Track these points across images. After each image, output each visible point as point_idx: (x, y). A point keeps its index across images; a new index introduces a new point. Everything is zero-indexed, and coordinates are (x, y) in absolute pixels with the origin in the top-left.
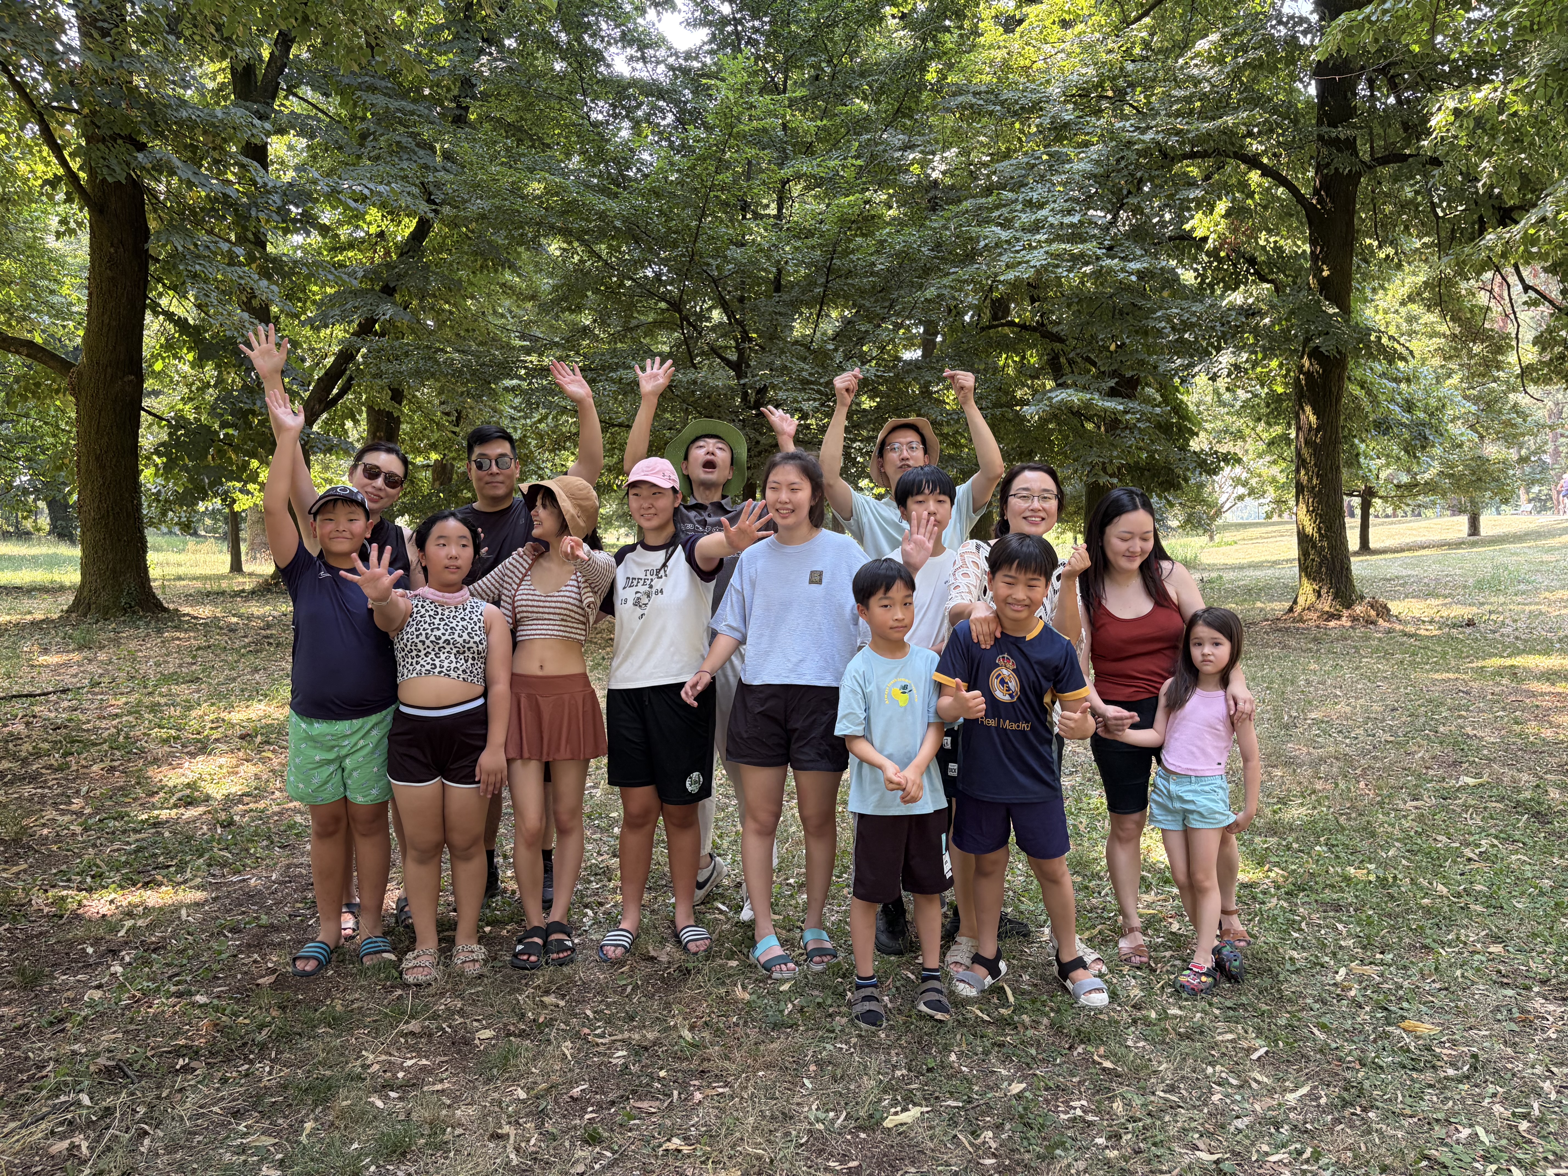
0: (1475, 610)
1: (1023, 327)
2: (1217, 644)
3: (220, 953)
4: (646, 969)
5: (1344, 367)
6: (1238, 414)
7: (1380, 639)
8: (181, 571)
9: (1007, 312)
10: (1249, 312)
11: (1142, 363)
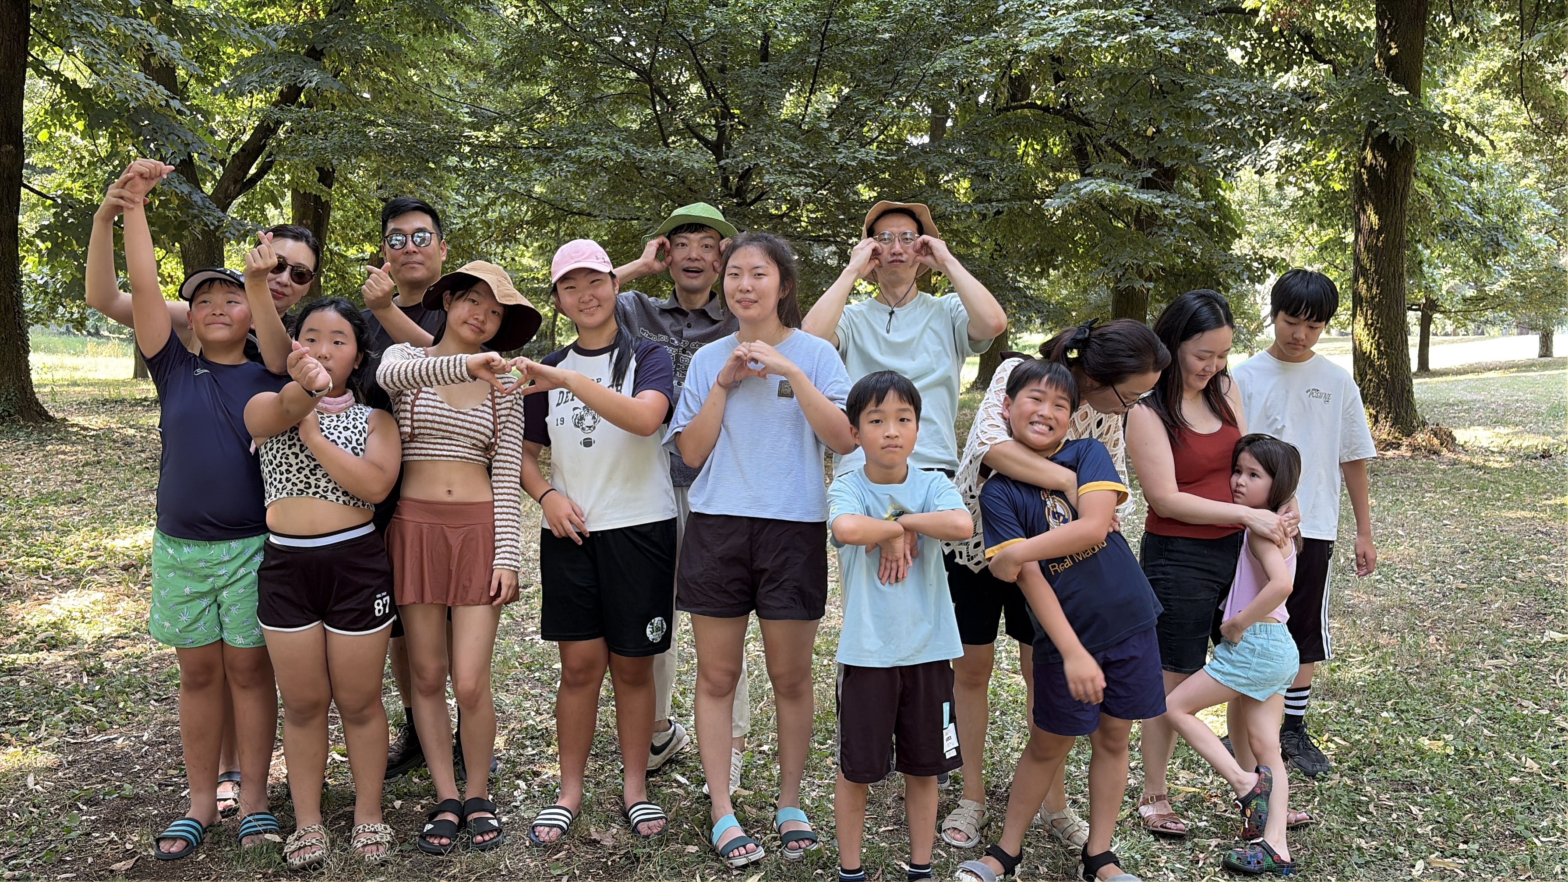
0: (1550, 440)
1: (1046, 109)
2: (1253, 475)
3: (70, 830)
4: (587, 854)
5: (1411, 160)
6: (1286, 215)
7: (1444, 472)
8: (77, 376)
9: (1027, 92)
10: (1306, 96)
11: (1183, 150)
